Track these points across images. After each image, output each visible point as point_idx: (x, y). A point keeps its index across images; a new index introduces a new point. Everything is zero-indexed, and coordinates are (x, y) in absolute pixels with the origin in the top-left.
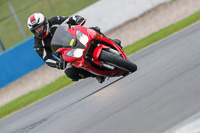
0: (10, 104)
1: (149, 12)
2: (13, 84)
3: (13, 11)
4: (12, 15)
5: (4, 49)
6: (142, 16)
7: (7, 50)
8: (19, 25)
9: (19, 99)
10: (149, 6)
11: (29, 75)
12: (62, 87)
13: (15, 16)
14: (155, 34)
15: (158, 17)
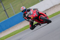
0: (10, 34)
1: (52, 7)
2: (11, 28)
3: (11, 6)
4: (11, 7)
5: (8, 17)
6: (50, 8)
7: (9, 18)
8: (13, 10)
9: (13, 32)
10: (52, 6)
11: (16, 26)
12: (26, 29)
13: (12, 8)
14: (54, 14)
15: (55, 9)
